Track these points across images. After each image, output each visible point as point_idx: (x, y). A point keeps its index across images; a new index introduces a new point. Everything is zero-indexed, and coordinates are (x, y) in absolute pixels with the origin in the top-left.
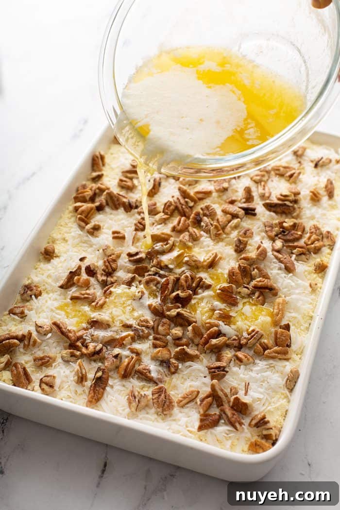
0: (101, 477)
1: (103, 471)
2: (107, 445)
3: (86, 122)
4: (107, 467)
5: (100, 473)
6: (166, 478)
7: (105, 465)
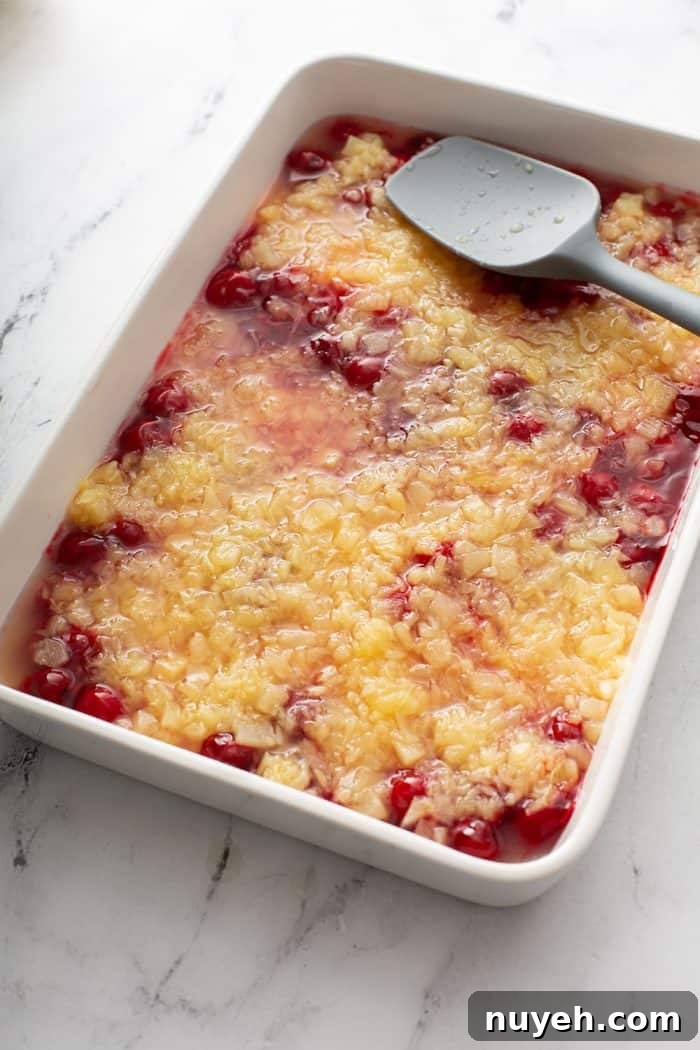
0: (217, 878)
1: (222, 866)
2: (231, 816)
3: (219, 96)
4: (229, 860)
5: (214, 869)
6: (345, 885)
7: (226, 855)
